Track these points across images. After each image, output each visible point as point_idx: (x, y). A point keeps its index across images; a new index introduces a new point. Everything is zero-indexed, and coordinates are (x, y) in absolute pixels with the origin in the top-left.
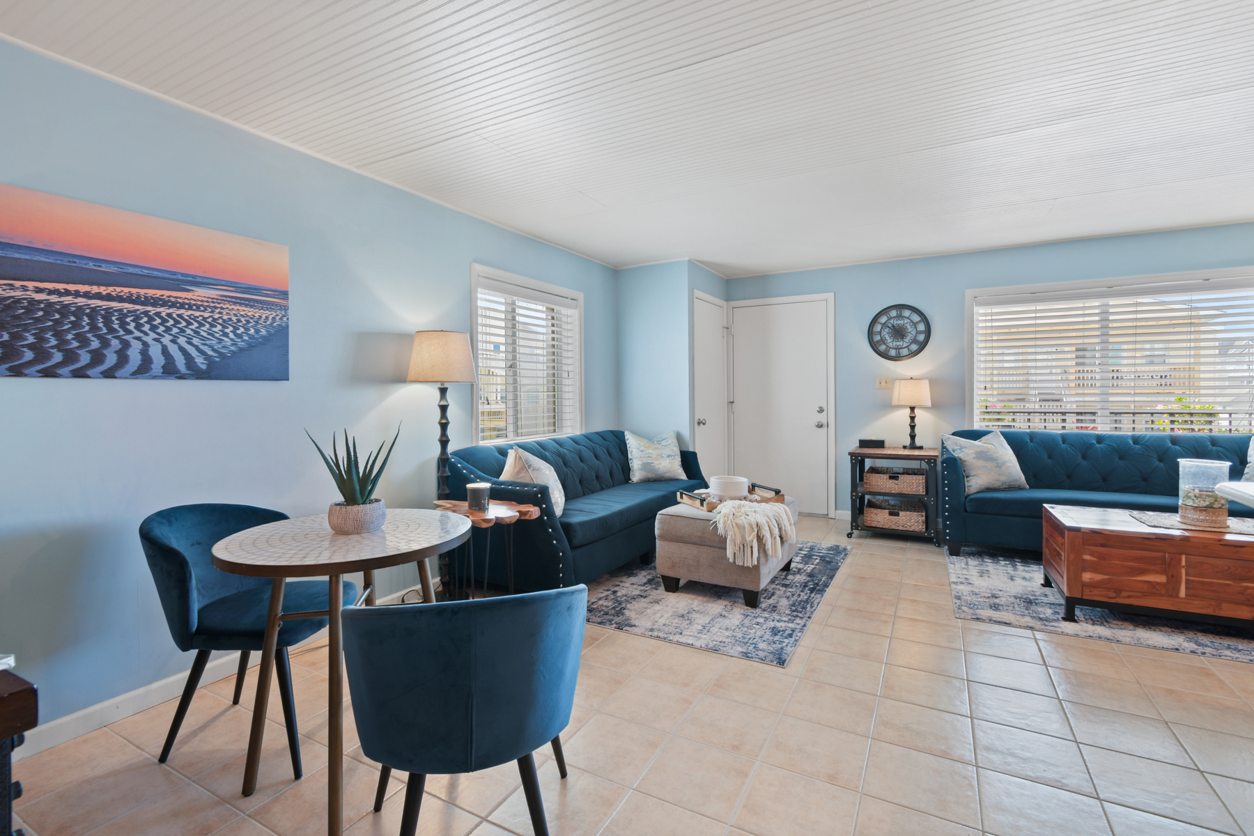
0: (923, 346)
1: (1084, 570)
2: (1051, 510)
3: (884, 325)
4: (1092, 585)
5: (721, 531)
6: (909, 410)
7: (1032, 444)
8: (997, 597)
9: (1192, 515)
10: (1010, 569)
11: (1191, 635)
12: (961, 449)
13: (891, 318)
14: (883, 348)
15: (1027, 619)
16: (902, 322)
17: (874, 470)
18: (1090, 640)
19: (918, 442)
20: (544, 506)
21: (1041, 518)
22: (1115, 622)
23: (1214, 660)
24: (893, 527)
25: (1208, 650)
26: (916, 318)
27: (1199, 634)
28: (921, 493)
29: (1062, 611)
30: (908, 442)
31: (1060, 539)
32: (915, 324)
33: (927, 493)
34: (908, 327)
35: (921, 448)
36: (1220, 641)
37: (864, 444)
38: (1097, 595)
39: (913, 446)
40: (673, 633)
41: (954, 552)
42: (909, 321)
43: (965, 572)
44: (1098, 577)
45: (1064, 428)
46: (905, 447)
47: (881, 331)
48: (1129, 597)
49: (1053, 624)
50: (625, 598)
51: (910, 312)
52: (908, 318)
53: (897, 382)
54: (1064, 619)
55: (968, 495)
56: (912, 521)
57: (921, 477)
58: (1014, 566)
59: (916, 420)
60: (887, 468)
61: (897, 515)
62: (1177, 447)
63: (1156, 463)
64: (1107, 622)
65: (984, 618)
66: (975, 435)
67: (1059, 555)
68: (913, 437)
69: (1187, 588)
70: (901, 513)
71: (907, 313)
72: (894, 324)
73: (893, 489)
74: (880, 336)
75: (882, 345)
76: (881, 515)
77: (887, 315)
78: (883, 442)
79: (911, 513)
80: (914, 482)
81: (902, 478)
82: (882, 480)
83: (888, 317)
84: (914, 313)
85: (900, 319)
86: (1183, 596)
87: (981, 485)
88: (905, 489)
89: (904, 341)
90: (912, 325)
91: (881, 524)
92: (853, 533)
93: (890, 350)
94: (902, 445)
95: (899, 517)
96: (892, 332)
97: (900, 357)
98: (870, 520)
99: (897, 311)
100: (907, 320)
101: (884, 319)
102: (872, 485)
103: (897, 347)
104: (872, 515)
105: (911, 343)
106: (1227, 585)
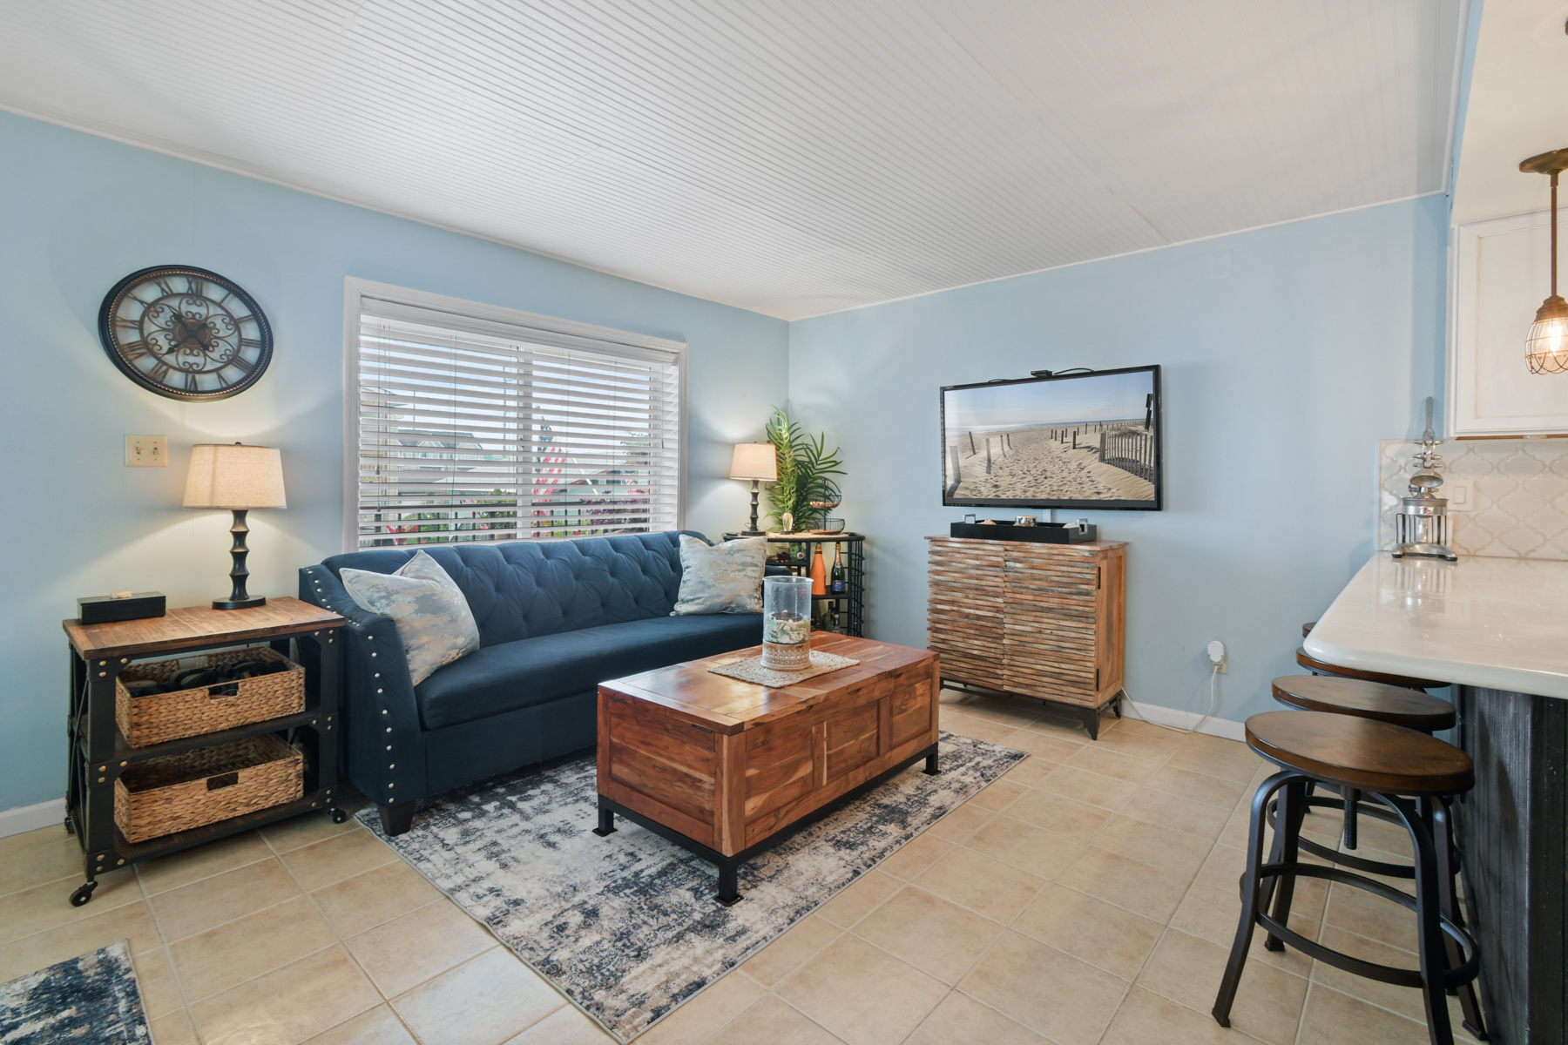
0: (253, 374)
3: (150, 309)
6: (229, 518)
7: (469, 569)
8: (594, 914)
12: (388, 597)
13: (172, 295)
14: (146, 364)
15: (696, 942)
16: (203, 311)
18: (798, 929)
19: (253, 589)
23: (887, 865)
25: (865, 851)
26: (238, 309)
28: (295, 711)
30: (226, 590)
32: (237, 324)
33: (314, 708)
34: (219, 324)
35: (263, 603)
37: (96, 613)
39: (241, 601)
41: (397, 825)
42: (220, 311)
43: (467, 869)
44: (760, 800)
46: (219, 606)
47: (141, 322)
48: (786, 815)
51: (226, 292)
52: (219, 305)
53: (197, 452)
55: (418, 690)
56: (267, 784)
57: (289, 672)
59: (249, 541)
61: (233, 780)
68: (239, 579)
70: (243, 774)
71: (214, 292)
72: (180, 312)
73: (220, 720)
74: (137, 332)
75: (141, 355)
76: (187, 796)
77: (159, 285)
78: (162, 600)
79: (269, 764)
80: (275, 689)
81: (247, 687)
82: (187, 705)
83: (163, 290)
84: (231, 295)
85: (198, 302)
86: (825, 782)
87: (432, 664)
88: (254, 713)
89: (205, 355)
90: (227, 320)
91: (185, 820)
92: (96, 884)
93: (166, 372)
94: (211, 604)
95: (237, 786)
96: (173, 329)
97: (196, 392)
98: (149, 823)
99: (190, 283)
100: (214, 307)
101: (150, 293)
102: (157, 727)
103: (187, 366)
104: (156, 807)
105: (226, 365)
106: (852, 745)
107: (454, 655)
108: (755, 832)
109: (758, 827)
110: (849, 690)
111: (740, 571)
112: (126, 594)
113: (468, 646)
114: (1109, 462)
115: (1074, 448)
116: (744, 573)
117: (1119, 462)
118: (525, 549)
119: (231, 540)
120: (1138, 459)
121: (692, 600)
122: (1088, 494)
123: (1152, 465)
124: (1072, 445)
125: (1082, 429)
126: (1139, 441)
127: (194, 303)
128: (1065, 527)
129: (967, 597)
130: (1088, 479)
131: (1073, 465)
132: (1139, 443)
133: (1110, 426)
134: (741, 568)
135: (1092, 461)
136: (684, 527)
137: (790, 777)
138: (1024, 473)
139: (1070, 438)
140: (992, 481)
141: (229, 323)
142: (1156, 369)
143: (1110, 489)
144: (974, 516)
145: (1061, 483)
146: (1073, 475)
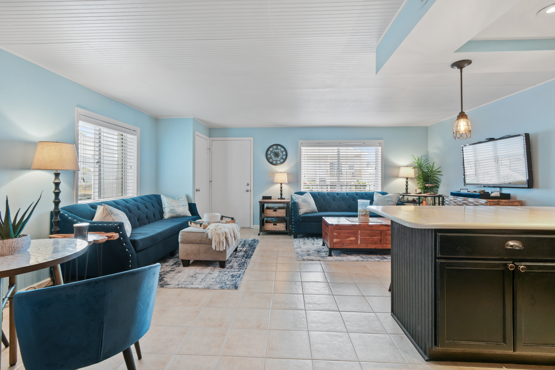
0: (285, 160)
1: (334, 238)
2: (325, 219)
3: (271, 152)
4: (336, 243)
5: (210, 237)
6: (280, 184)
7: (319, 196)
8: (309, 251)
9: (361, 217)
10: (313, 241)
11: (361, 255)
12: (297, 199)
13: (274, 149)
14: (271, 160)
15: (318, 257)
17: (268, 208)
18: (336, 262)
19: (283, 197)
20: (121, 232)
21: (322, 222)
22: (342, 255)
23: (367, 262)
24: (275, 230)
25: (365, 259)
26: (283, 150)
27: (363, 255)
28: (284, 216)
29: (328, 253)
30: (280, 197)
31: (327, 229)
32: (282, 152)
33: (286, 216)
34: (280, 153)
35: (284, 199)
36: (368, 256)
37: (264, 198)
38: (337, 246)
39: (281, 198)
40: (188, 284)
41: (295, 237)
42: (280, 151)
43: (299, 244)
44: (338, 240)
45: (327, 190)
46: (279, 199)
47: (270, 154)
48: (346, 246)
49: (325, 258)
50: (163, 273)
51: (281, 147)
52: (280, 149)
53: (276, 174)
54: (329, 256)
55: (300, 216)
56: (281, 227)
57: (284, 210)
58: (314, 240)
59: (282, 188)
60: (272, 207)
61: (276, 225)
62: (357, 196)
63: (352, 201)
64: (340, 255)
65: (305, 259)
66: (302, 194)
67: (327, 234)
68: (281, 195)
69: (360, 241)
70: (278, 224)
71: (279, 147)
72: (275, 152)
73: (275, 215)
74: (270, 156)
76: (271, 225)
77: (272, 148)
78: (271, 197)
79: (281, 224)
80: (282, 212)
81: (278, 211)
82: (271, 212)
86: (359, 243)
87: (304, 212)
88: (279, 215)
89: (278, 158)
91: (271, 229)
92: (260, 233)
93: (273, 161)
96: (274, 154)
97: (277, 164)
98: (267, 228)
99: (276, 147)
102: (267, 214)
103: (276, 160)
104: (267, 226)
105: (281, 159)
106: (370, 238)
107: (309, 211)
110: (368, 225)
111: (386, 202)
112: (268, 195)
113: (314, 210)
119: (280, 188)
127: (277, 150)
130: (506, 178)
137: (347, 238)
139: (500, 162)
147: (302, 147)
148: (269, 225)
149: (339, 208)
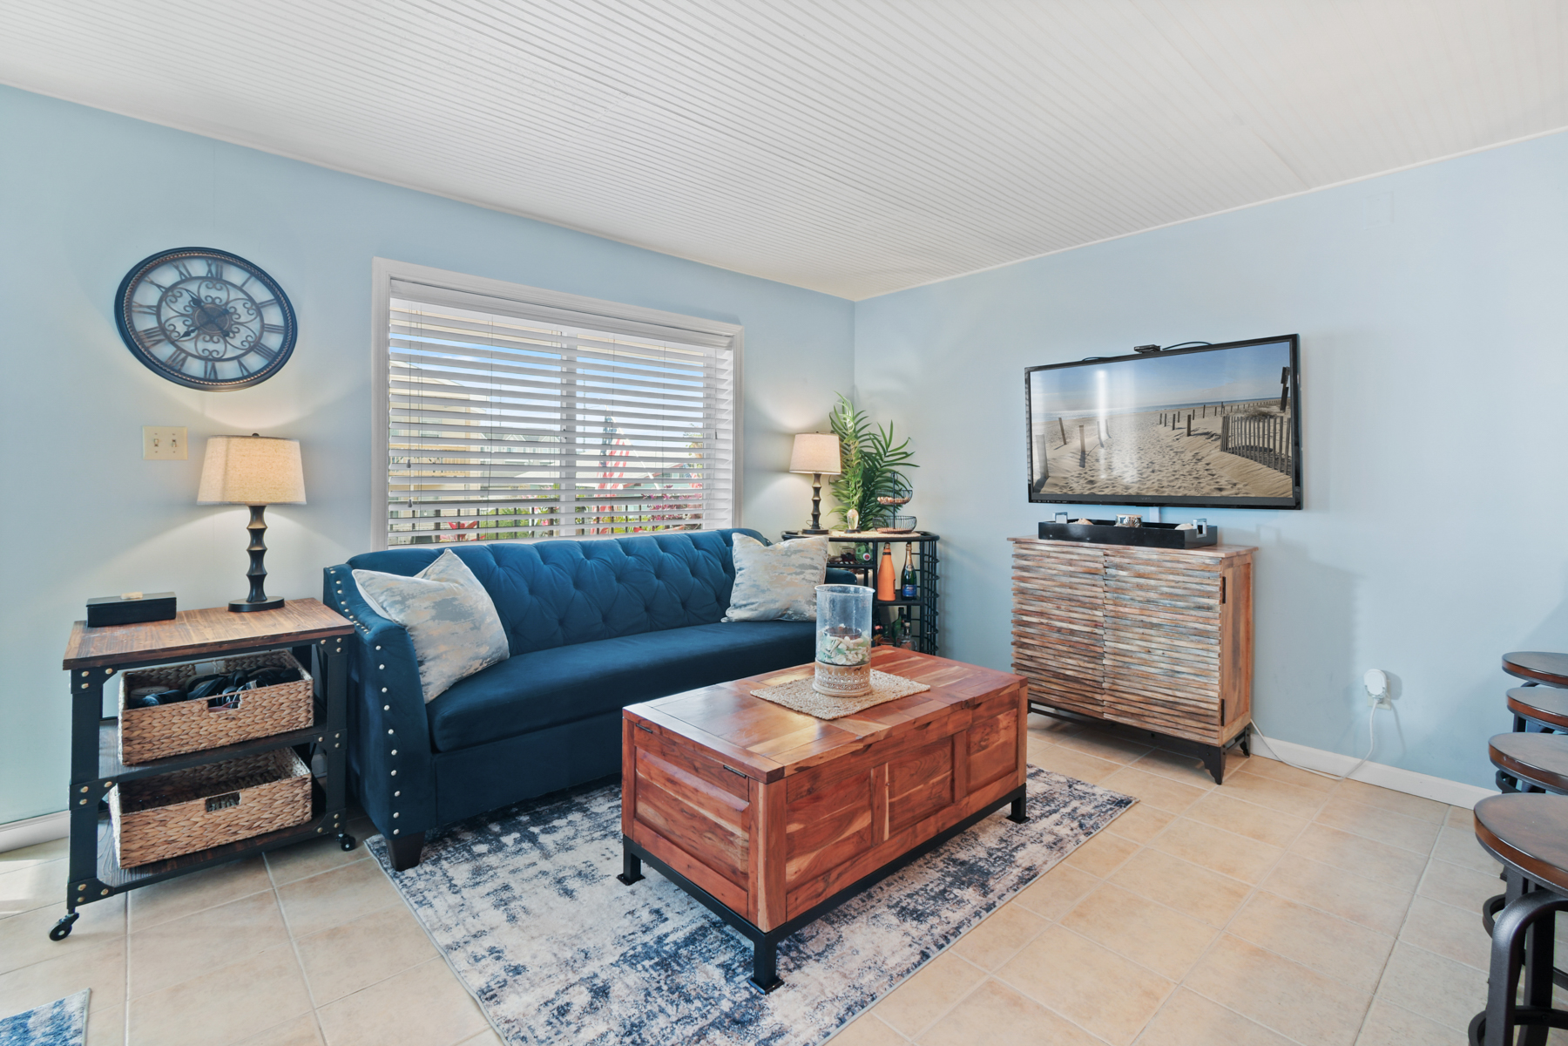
0: (277, 362)
3: (168, 293)
6: (246, 514)
13: (191, 279)
14: (164, 352)
16: (223, 295)
18: (849, 1035)
19: (271, 591)
26: (261, 293)
28: (302, 726)
30: (242, 591)
32: (258, 308)
34: (240, 309)
35: (279, 605)
37: (103, 615)
39: (258, 603)
41: (405, 857)
42: (241, 295)
43: (473, 922)
44: (805, 862)
46: (235, 608)
47: (159, 307)
48: (838, 878)
51: (246, 275)
52: (240, 289)
53: (214, 444)
55: (431, 706)
59: (267, 538)
61: (233, 800)
68: (257, 579)
70: (244, 794)
71: (235, 275)
72: (199, 297)
73: (220, 735)
74: (154, 317)
75: (159, 341)
76: (182, 818)
77: (177, 268)
78: (172, 601)
79: (274, 784)
80: (280, 701)
81: (249, 699)
82: (183, 719)
83: (181, 273)
84: (253, 279)
85: (218, 286)
86: (887, 836)
87: (449, 677)
88: (257, 727)
89: (226, 342)
90: (248, 305)
91: (180, 845)
92: (77, 916)
93: (184, 360)
94: (227, 606)
95: (238, 808)
96: (192, 314)
97: (217, 380)
98: (141, 847)
99: (209, 266)
100: (236, 291)
101: (167, 276)
102: (150, 742)
103: (207, 353)
104: (147, 829)
105: (248, 352)
106: (921, 790)
107: (477, 666)
108: (799, 901)
109: (802, 895)
110: (917, 725)
112: (137, 595)
113: (494, 656)
114: (1234, 451)
115: (1189, 435)
116: (802, 576)
117: (1249, 452)
118: (564, 548)
119: (248, 537)
120: (1271, 447)
121: (745, 605)
122: (1207, 489)
123: (1290, 454)
124: (1186, 431)
125: (1199, 412)
126: (1272, 424)
127: (214, 287)
128: (1177, 529)
129: (1058, 608)
130: (1206, 473)
131: (1188, 456)
132: (1272, 428)
133: (1235, 408)
134: (798, 570)
135: (1213, 451)
136: (740, 525)
137: (843, 832)
138: (1126, 466)
139: (1184, 424)
140: (1086, 476)
141: (251, 308)
142: (1293, 339)
143: (1235, 485)
144: (1066, 514)
145: (1173, 478)
146: (1188, 468)
147: (395, 304)
148: (163, 822)
149: (605, 619)
